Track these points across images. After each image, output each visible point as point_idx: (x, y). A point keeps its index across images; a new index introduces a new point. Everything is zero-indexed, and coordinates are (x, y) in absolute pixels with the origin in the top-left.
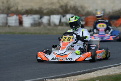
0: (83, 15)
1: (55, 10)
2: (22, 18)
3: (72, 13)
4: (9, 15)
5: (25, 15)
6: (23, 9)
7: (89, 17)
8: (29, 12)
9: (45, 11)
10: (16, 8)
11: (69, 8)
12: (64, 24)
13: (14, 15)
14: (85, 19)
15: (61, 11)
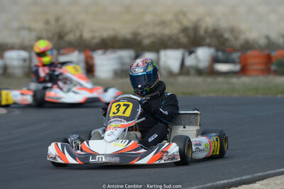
0: (235, 50)
1: (170, 38)
2: (92, 58)
3: (209, 46)
4: (62, 51)
5: (100, 52)
6: (94, 38)
7: (250, 53)
8: (108, 44)
9: (147, 42)
10: (78, 34)
11: (202, 32)
12: (192, 72)
13: (73, 51)
14: (240, 58)
15: (184, 40)
